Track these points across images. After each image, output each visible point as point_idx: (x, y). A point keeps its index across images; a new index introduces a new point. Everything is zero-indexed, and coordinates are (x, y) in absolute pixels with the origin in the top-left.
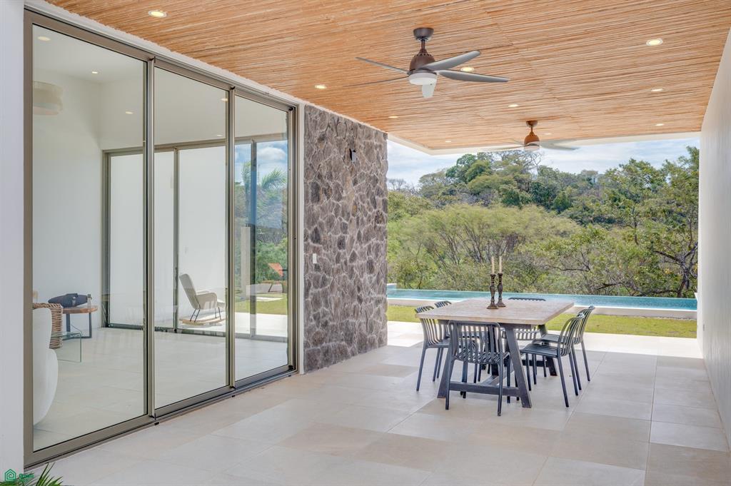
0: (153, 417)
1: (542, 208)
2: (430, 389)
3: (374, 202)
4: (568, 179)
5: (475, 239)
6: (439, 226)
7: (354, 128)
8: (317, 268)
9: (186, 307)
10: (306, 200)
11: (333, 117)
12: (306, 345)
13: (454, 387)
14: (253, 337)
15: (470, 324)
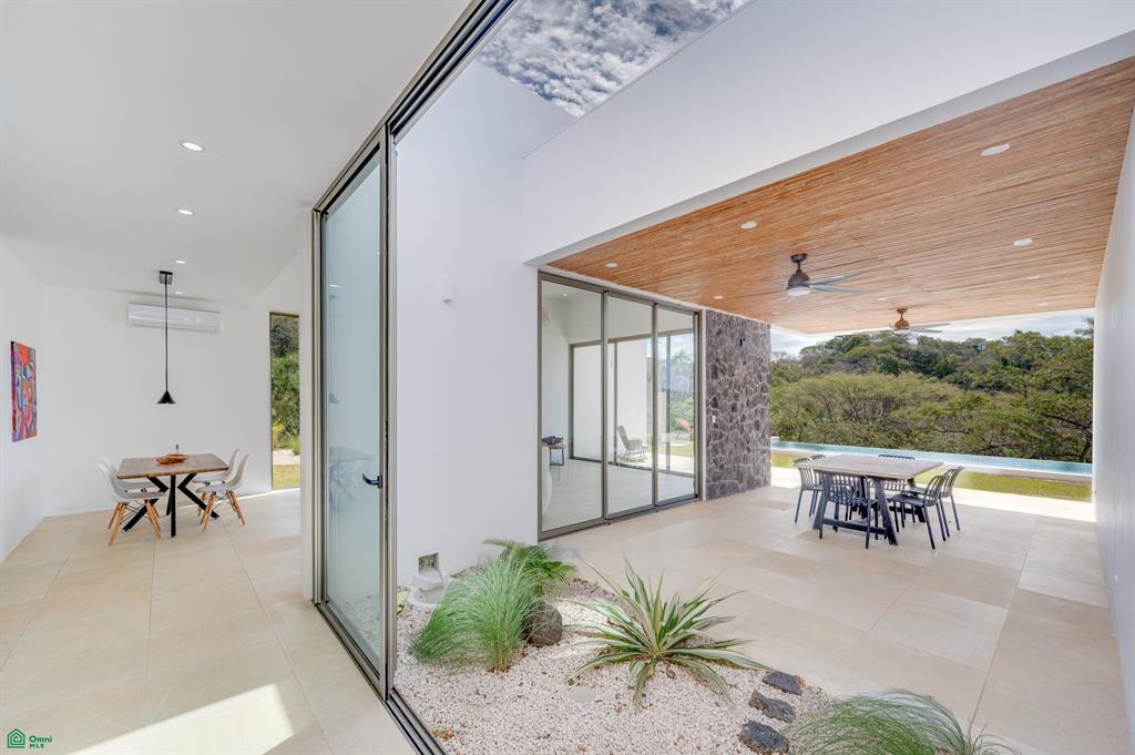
0: (607, 520)
1: (920, 375)
2: (806, 522)
3: (760, 377)
4: (951, 347)
5: (850, 401)
6: (814, 392)
7: (744, 322)
8: (716, 426)
9: (621, 449)
10: (707, 378)
11: (727, 316)
12: (708, 481)
13: (828, 522)
14: (668, 471)
15: (840, 474)
